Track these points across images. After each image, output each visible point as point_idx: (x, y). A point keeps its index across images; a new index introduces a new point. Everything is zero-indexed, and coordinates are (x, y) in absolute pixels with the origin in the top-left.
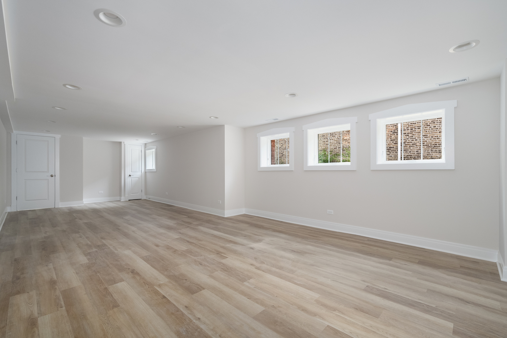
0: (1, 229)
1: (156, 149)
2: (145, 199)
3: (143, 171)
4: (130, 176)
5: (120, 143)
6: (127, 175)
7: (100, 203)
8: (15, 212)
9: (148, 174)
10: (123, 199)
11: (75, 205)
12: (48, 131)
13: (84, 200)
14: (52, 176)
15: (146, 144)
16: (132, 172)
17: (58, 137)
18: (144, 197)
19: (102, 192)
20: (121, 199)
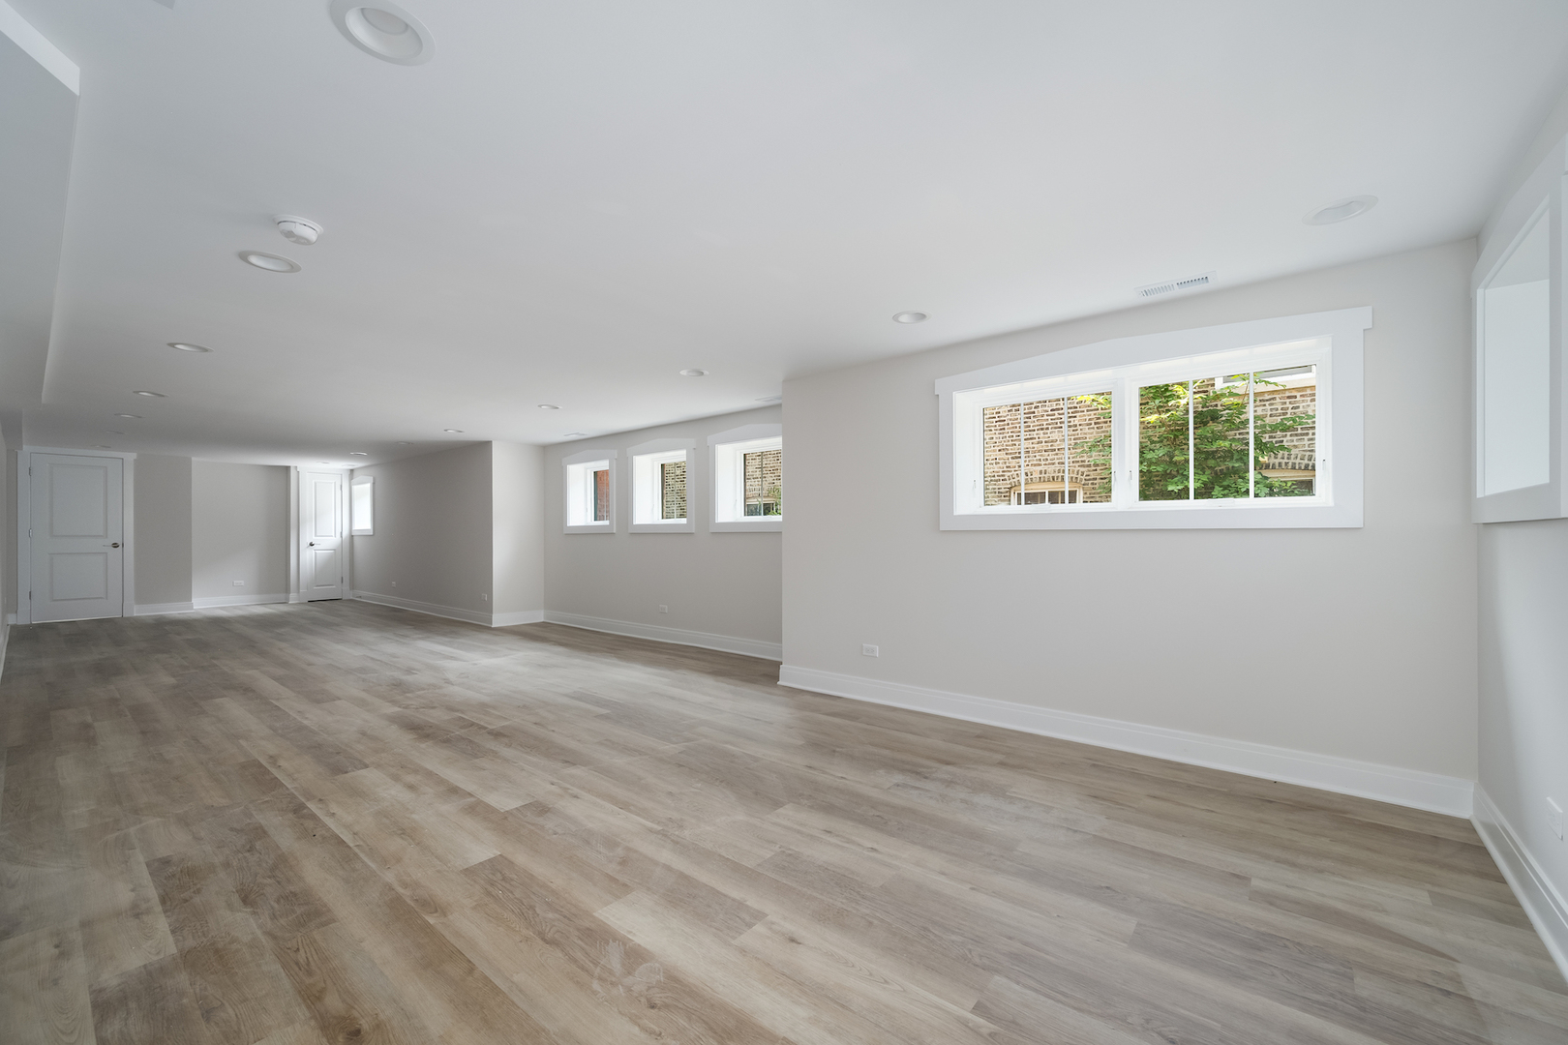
0: (2, 665)
1: (374, 483)
2: (351, 598)
3: (346, 533)
4: (311, 545)
5: (287, 469)
6: (304, 543)
7: (235, 607)
8: (26, 626)
9: (355, 539)
10: (293, 598)
11: (173, 610)
12: (107, 447)
13: (194, 600)
14: (115, 546)
15: (352, 471)
16: (316, 535)
17: (130, 457)
18: (348, 595)
19: (242, 582)
20: (288, 599)
